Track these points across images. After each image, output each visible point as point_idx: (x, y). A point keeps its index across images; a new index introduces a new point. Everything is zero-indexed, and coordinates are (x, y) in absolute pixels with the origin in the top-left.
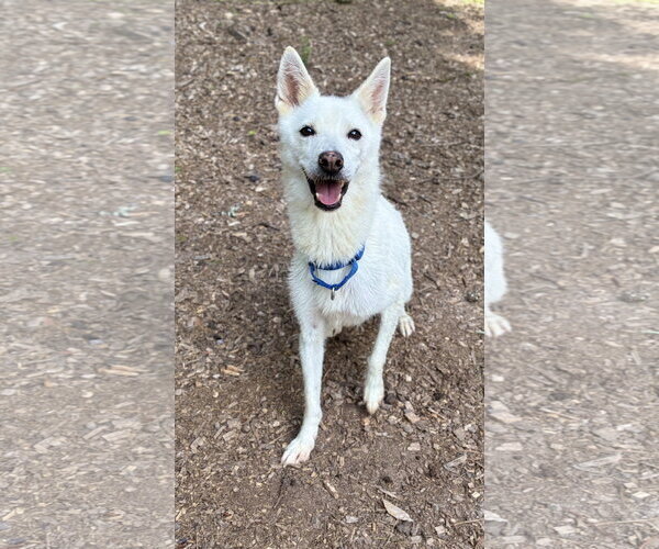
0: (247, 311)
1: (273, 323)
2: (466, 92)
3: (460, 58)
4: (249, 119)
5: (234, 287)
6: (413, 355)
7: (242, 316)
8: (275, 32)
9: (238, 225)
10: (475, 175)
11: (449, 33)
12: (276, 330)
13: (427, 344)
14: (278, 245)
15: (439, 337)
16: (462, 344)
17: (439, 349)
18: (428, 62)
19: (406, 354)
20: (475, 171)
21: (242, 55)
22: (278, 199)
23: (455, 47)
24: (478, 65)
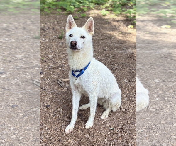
2: (110, 42)
3: (109, 32)
6: (84, 140)
8: (55, 28)
11: (106, 26)
13: (89, 134)
15: (94, 131)
16: (103, 134)
18: (99, 34)
21: (45, 35)
22: (47, 79)
23: (108, 29)
24: (114, 34)
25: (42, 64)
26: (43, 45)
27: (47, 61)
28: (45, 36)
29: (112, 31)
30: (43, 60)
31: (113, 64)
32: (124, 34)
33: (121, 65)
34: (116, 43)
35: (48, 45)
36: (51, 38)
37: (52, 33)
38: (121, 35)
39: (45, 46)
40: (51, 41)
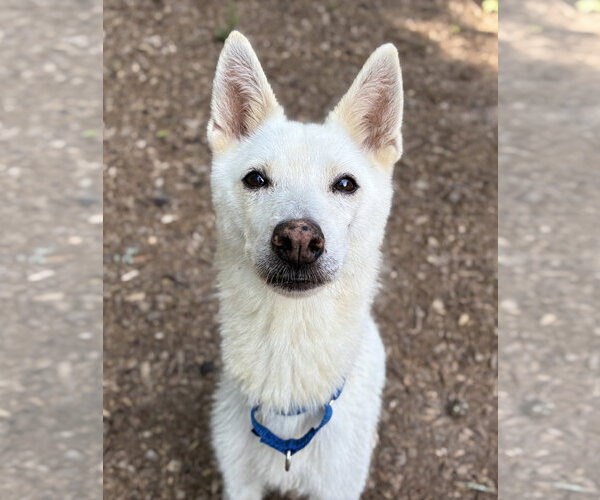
3: (411, 25)
5: (118, 397)
9: (135, 279)
21: (159, 23)
22: (191, 233)
23: (406, 10)
24: (433, 35)
25: (162, 160)
26: (155, 71)
27: (179, 144)
28: (160, 28)
29: (425, 19)
30: (162, 141)
31: (448, 175)
32: (469, 35)
33: (477, 180)
34: (443, 76)
35: (176, 69)
36: (189, 38)
37: (190, 15)
38: (459, 42)
39: (168, 75)
40: (190, 53)
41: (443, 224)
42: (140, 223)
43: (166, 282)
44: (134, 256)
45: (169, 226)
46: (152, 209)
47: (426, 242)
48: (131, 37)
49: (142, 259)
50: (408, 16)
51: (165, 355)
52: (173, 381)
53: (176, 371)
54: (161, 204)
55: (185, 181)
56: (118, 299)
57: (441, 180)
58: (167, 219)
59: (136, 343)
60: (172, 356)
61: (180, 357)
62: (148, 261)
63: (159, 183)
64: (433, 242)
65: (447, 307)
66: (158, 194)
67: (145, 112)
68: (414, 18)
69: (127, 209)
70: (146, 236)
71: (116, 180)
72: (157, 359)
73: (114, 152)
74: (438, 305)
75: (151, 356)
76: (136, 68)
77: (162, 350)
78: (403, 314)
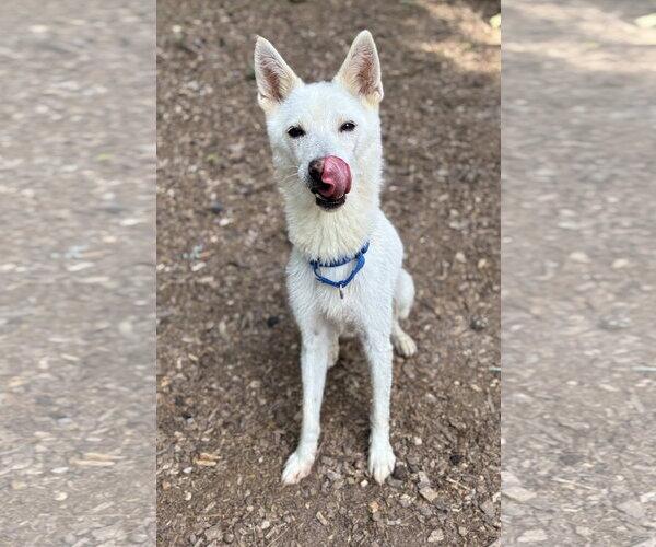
0: (219, 378)
1: (251, 390)
2: (438, 83)
3: (427, 47)
4: (207, 142)
5: (202, 347)
6: (420, 411)
7: (214, 386)
8: (228, 42)
9: (202, 269)
10: (460, 177)
11: (411, 22)
12: (255, 398)
13: (435, 394)
14: (250, 287)
15: (447, 381)
16: (476, 388)
17: (449, 399)
18: (393, 55)
19: (412, 410)
20: (459, 171)
21: (195, 70)
22: (246, 231)
23: (420, 35)
24: (447, 53)
25: (213, 179)
26: (197, 110)
27: (227, 165)
28: (196, 74)
29: (439, 41)
30: (211, 163)
31: (465, 162)
32: (480, 49)
33: (491, 162)
34: (458, 86)
35: (215, 106)
36: (223, 80)
37: (222, 60)
38: (470, 56)
39: (208, 113)
40: (226, 92)
41: (462, 198)
42: (202, 228)
43: (230, 268)
44: (200, 252)
45: (226, 227)
46: (210, 216)
47: (448, 214)
48: (170, 85)
49: (207, 254)
50: (422, 40)
51: (237, 316)
52: (246, 333)
53: (247, 326)
54: (217, 212)
55: (236, 193)
56: (192, 282)
57: (460, 166)
58: (224, 222)
59: (212, 310)
60: (242, 316)
61: (250, 315)
62: (213, 255)
63: (214, 196)
64: (454, 213)
65: (468, 256)
66: (213, 205)
67: (192, 143)
68: (428, 41)
69: (188, 219)
70: (208, 236)
71: (175, 198)
72: (231, 319)
73: (170, 177)
74: (460, 256)
75: (226, 318)
76: (178, 109)
77: (234, 312)
78: (432, 267)
